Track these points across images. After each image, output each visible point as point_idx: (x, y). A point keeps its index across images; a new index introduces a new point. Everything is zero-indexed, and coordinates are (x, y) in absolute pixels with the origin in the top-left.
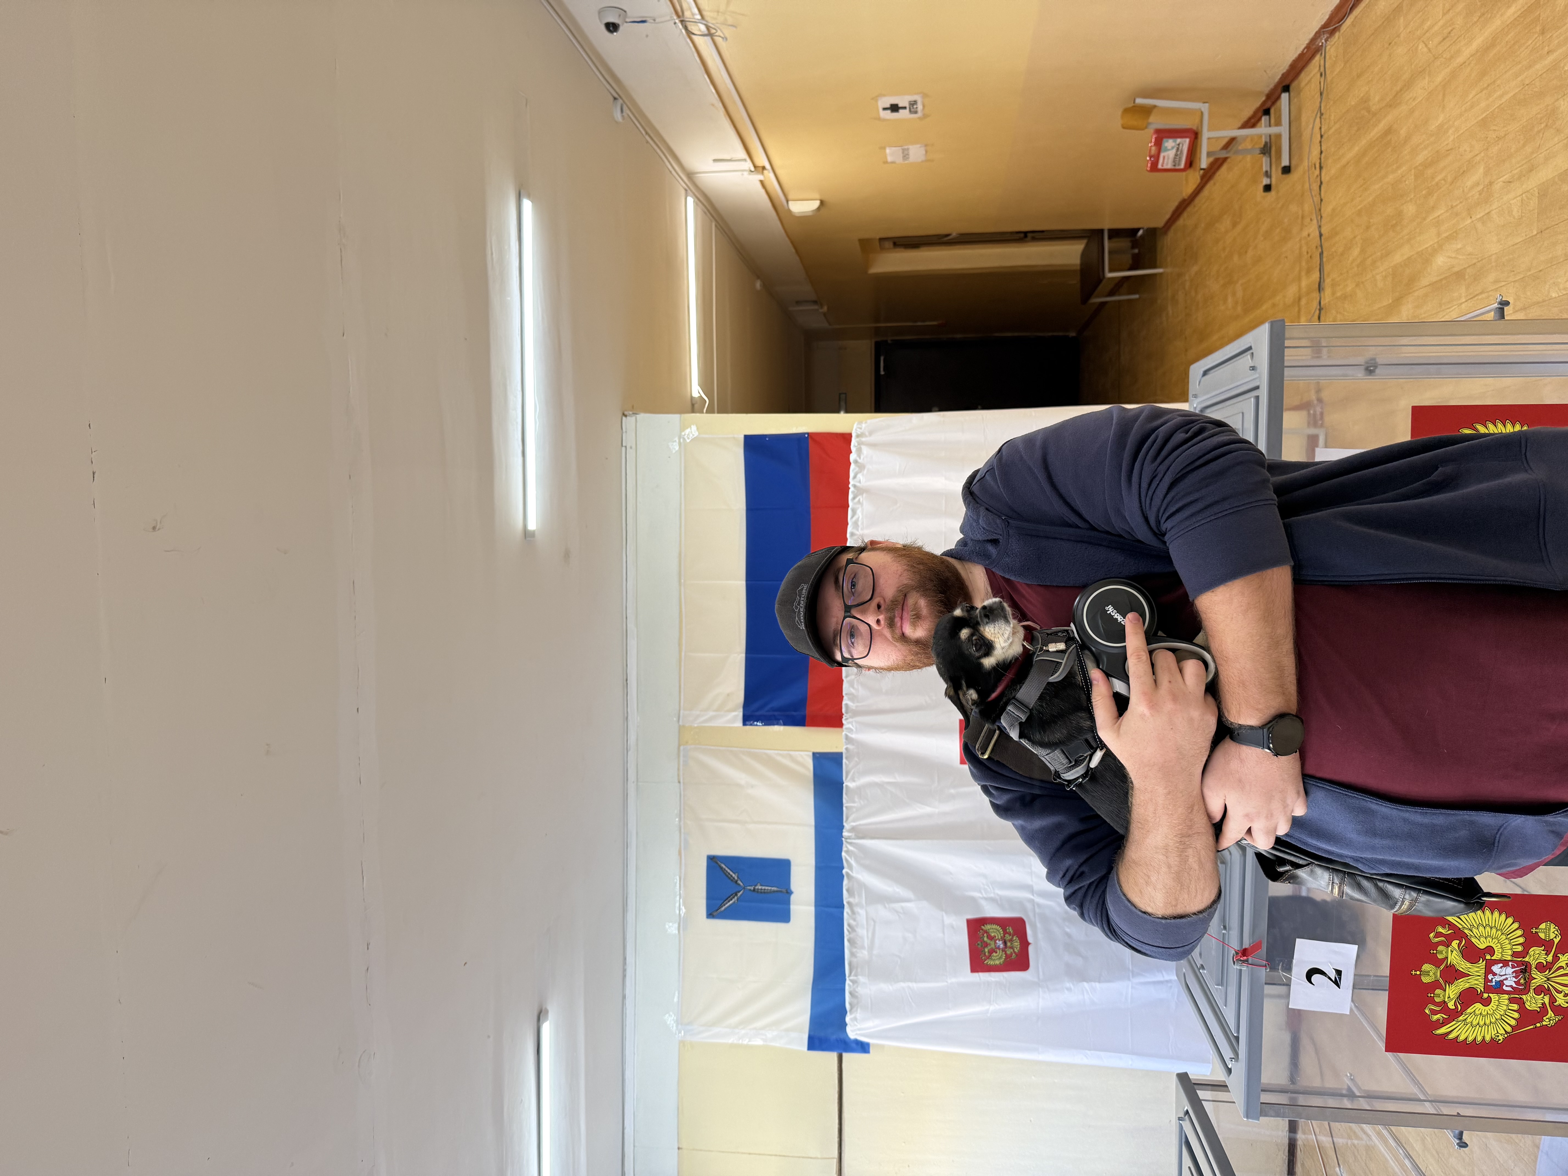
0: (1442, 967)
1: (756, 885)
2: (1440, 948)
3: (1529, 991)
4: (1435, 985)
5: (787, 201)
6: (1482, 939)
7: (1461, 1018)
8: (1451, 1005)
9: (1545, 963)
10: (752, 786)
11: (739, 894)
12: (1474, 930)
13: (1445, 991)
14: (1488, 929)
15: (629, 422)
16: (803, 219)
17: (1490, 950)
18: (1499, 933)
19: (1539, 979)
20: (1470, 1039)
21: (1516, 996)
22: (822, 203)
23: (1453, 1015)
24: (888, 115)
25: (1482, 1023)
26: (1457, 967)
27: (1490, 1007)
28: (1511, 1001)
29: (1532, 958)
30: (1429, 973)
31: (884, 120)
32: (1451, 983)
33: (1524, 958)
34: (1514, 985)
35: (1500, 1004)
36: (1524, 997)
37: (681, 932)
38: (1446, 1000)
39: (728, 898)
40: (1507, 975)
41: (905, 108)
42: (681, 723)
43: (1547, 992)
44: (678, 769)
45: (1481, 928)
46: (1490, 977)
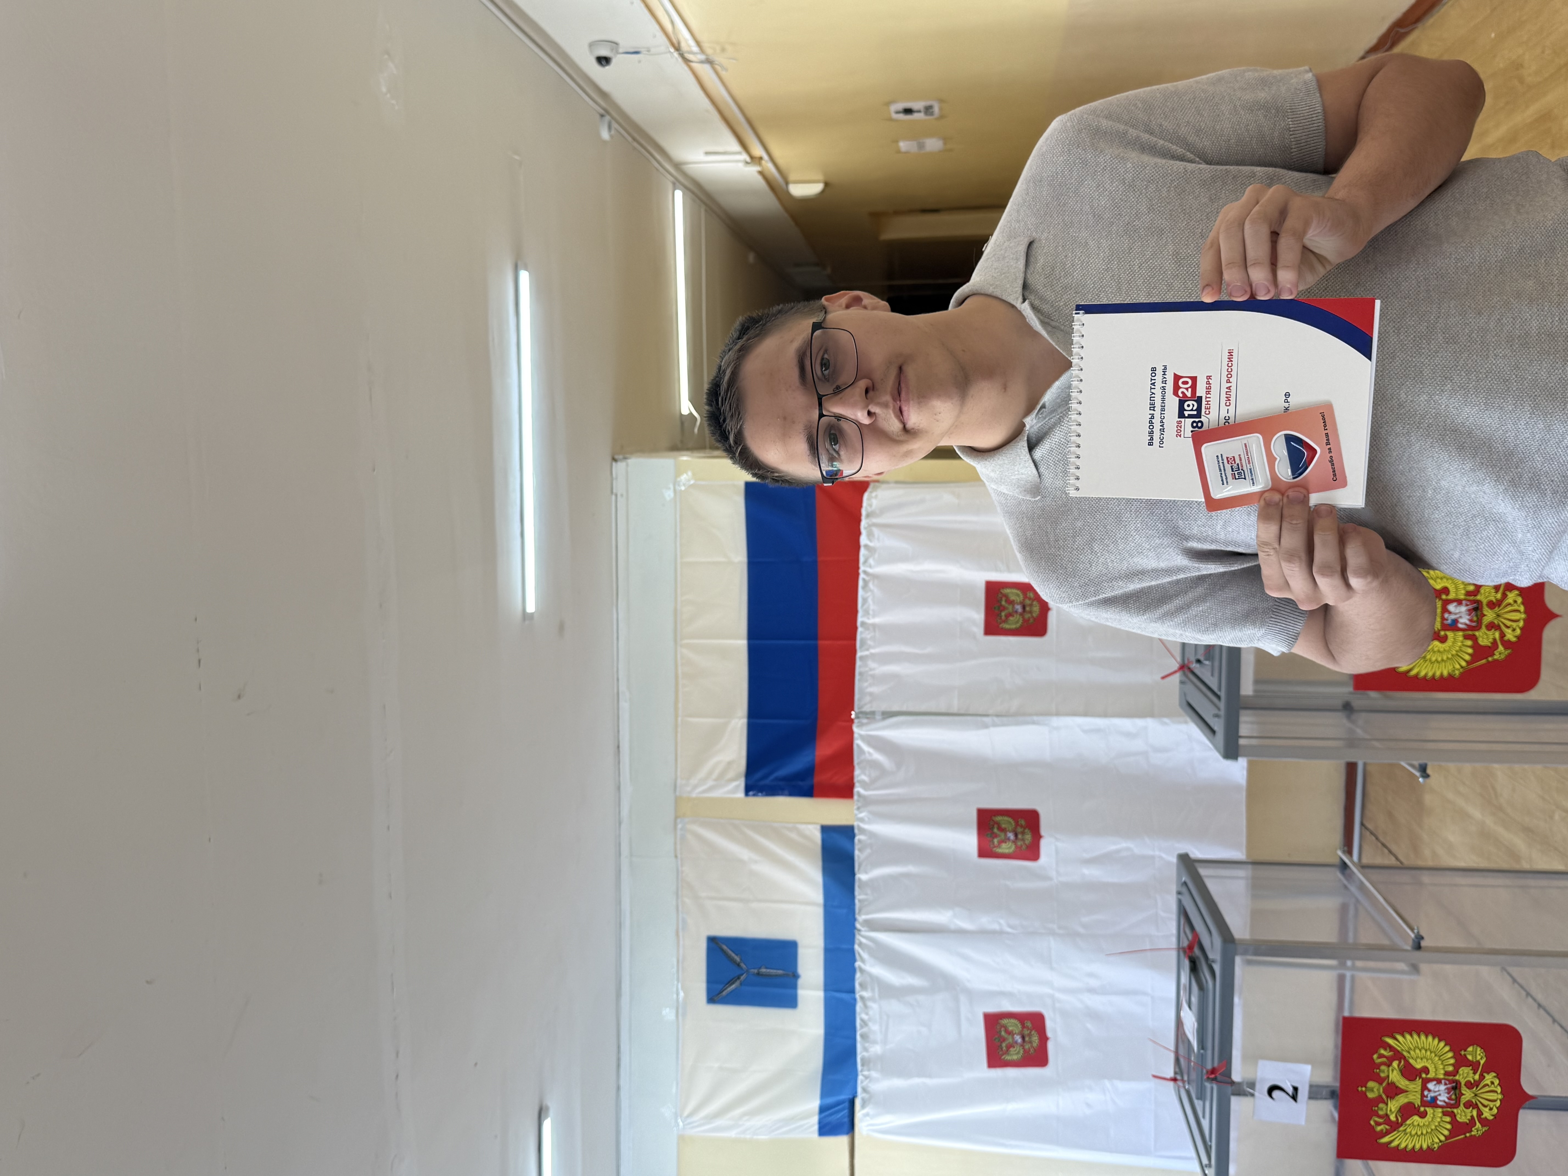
0: (1384, 1084)
1: (760, 968)
2: (1383, 1067)
3: (1459, 1105)
4: (1379, 1100)
5: (787, 183)
6: (1419, 1060)
7: (1401, 1129)
8: (1393, 1118)
9: (1473, 1081)
10: (756, 862)
11: (742, 978)
12: (1412, 1052)
13: (1387, 1104)
14: (1423, 1051)
15: (620, 468)
16: (805, 201)
17: (1426, 1070)
18: (1433, 1055)
19: (1467, 1095)
20: (1410, 1147)
21: (1449, 1110)
22: (827, 184)
23: (1394, 1127)
24: (902, 116)
25: (1419, 1133)
26: (1397, 1084)
27: (1426, 1119)
28: (1445, 1114)
29: (1461, 1077)
30: (1373, 1090)
31: (896, 121)
32: (1392, 1097)
33: (1454, 1076)
34: (1447, 1100)
35: (1435, 1116)
36: (1455, 1111)
37: (680, 1018)
38: (1389, 1112)
39: (731, 982)
40: (1440, 1092)
41: (919, 111)
42: (678, 793)
43: (1476, 1106)
44: (675, 843)
45: (1417, 1051)
46: (1426, 1093)
